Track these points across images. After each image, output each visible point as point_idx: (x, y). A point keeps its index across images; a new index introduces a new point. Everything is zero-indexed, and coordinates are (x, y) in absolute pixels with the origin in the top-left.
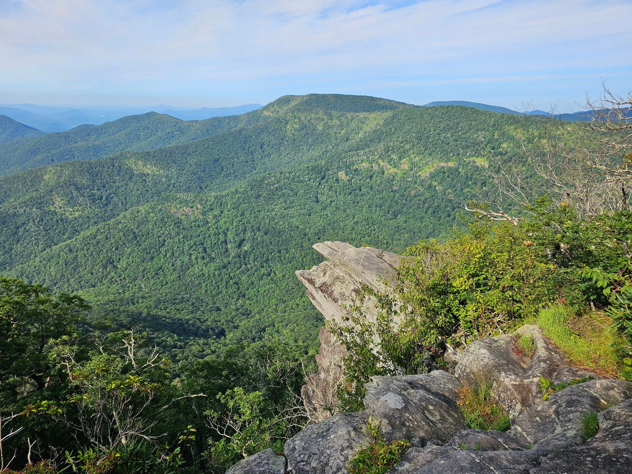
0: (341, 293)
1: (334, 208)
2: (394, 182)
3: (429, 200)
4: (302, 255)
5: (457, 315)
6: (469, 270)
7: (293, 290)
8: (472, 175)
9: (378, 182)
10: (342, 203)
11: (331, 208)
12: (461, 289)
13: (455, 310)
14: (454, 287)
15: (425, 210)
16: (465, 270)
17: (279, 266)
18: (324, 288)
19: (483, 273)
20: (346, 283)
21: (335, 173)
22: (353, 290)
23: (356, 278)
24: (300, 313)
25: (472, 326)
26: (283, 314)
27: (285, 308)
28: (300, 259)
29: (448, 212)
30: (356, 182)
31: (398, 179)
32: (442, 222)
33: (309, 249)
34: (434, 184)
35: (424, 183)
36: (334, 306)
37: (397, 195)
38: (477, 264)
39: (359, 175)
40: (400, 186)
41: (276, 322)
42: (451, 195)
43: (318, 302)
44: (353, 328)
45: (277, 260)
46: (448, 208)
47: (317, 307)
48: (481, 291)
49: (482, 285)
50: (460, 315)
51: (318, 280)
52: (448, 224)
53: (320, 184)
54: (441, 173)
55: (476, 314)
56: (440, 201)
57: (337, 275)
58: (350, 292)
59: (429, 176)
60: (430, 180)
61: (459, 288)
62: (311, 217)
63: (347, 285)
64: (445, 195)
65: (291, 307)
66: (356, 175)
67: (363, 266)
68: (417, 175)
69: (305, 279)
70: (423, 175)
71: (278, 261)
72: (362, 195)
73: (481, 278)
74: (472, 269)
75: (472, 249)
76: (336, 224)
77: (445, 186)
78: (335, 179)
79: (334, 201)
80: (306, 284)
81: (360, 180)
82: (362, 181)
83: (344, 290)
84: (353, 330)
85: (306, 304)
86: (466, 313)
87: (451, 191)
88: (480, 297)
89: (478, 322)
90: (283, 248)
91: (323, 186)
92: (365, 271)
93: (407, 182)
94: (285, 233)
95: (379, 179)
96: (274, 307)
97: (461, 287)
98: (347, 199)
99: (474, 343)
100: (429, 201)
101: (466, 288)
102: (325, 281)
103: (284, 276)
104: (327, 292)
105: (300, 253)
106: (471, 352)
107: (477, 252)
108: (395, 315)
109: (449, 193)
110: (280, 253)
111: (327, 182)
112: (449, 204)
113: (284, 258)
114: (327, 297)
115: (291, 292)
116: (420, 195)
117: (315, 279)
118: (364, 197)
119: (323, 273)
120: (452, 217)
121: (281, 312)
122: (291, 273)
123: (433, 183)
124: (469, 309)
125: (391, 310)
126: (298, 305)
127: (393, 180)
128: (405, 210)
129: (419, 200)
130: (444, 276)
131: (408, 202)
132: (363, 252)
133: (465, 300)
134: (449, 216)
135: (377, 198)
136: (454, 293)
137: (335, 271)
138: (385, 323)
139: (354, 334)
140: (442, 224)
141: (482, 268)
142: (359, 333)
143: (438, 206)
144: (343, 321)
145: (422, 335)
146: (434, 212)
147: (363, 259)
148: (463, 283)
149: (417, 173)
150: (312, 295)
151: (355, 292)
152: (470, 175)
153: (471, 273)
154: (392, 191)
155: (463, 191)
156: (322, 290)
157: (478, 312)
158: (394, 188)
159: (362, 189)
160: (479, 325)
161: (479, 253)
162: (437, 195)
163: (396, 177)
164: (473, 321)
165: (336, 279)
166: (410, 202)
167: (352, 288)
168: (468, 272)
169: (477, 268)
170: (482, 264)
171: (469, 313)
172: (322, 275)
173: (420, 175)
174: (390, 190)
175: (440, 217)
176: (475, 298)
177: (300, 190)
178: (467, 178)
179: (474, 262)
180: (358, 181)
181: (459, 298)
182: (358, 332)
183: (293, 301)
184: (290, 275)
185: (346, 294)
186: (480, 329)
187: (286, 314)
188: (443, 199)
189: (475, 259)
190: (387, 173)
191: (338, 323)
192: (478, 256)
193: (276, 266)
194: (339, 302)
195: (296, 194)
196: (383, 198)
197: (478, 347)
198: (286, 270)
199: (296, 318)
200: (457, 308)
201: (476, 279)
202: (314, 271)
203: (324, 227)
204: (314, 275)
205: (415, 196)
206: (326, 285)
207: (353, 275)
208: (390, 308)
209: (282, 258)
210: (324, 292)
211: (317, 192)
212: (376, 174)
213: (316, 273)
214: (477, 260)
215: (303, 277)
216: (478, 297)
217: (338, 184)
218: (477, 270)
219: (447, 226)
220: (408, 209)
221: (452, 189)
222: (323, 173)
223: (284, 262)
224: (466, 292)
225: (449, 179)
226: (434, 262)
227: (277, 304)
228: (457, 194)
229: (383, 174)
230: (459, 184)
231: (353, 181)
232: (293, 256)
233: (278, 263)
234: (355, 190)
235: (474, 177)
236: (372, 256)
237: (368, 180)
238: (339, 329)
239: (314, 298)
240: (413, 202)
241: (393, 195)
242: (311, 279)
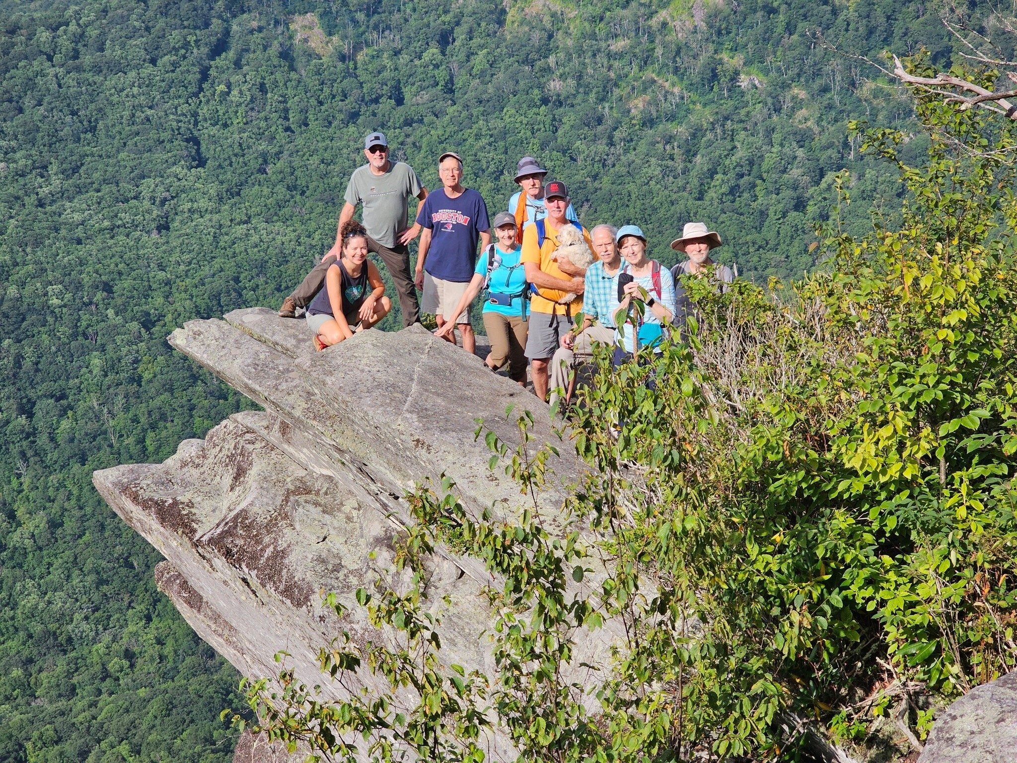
0: (322, 561)
1: (281, 189)
2: (552, 60)
3: (709, 136)
4: (135, 420)
5: (871, 606)
6: (918, 388)
7: (105, 588)
8: (888, 18)
9: (479, 60)
10: (315, 160)
11: (266, 191)
12: (883, 479)
13: (860, 582)
14: (853, 473)
15: (695, 182)
16: (900, 389)
17: (26, 481)
18: (240, 542)
19: (981, 397)
20: (347, 508)
21: (277, 22)
22: (378, 541)
23: (389, 475)
24: (142, 692)
25: (939, 650)
26: (62, 704)
27: (69, 675)
28: (130, 441)
29: (795, 188)
30: (377, 63)
31: (570, 42)
32: (771, 235)
33: (171, 390)
34: (731, 61)
35: (684, 61)
36: (293, 625)
37: (569, 118)
38: (952, 357)
39: (388, 27)
40: (580, 77)
41: (29, 745)
42: (803, 113)
43: (216, 617)
44: (381, 704)
45: (15, 450)
46: (795, 172)
47: (215, 642)
48: (975, 483)
49: (976, 460)
50: (883, 603)
51: (207, 505)
52: (796, 243)
53: (205, 75)
54: (759, 14)
55: (956, 592)
56: (759, 140)
57: (302, 473)
58: (364, 550)
59: (703, 26)
60: (711, 47)
61: (875, 475)
62: (173, 234)
63: (349, 519)
64: (778, 110)
65: (98, 668)
66: (376, 27)
67: (422, 412)
68: (654, 22)
69: (145, 505)
70: (678, 23)
71: (23, 454)
72: (408, 123)
73: (972, 421)
74: (931, 381)
75: (925, 282)
76: (291, 265)
77: (779, 69)
78: (275, 48)
79: (278, 155)
80: (150, 531)
81: (397, 53)
82: (404, 58)
83: (336, 543)
84: (381, 714)
85: (168, 650)
86: (913, 589)
87: (802, 94)
88: (969, 508)
89: (966, 630)
90: (42, 388)
91: (222, 87)
92: (434, 438)
93: (609, 56)
94: (50, 319)
95: (481, 47)
96: (17, 672)
97: (884, 473)
98: (337, 144)
99: (973, 697)
100: (710, 144)
101: (908, 475)
102: (243, 506)
103: (54, 525)
104: (254, 558)
105: (127, 409)
106: (960, 738)
107: (951, 296)
108: (580, 621)
109: (798, 105)
110: (30, 416)
111: (238, 64)
112: (800, 153)
113: (52, 439)
114: (254, 582)
115: (96, 597)
116: (672, 118)
117: (191, 504)
118: (419, 130)
119: (232, 471)
120: (811, 209)
121: (54, 693)
122: (88, 510)
123: (725, 56)
124: (922, 570)
125: (559, 600)
126: (129, 655)
127: (545, 51)
128: (605, 182)
129: (669, 140)
130: (801, 429)
131: (619, 149)
132: (418, 348)
133: (903, 531)
134: (800, 205)
135: (478, 137)
136: (853, 504)
137: (291, 457)
138: (536, 666)
139: (388, 733)
140: (772, 243)
141: (972, 374)
142: (413, 726)
143: (751, 163)
144: (327, 675)
145: (715, 708)
146: (733, 191)
147: (422, 382)
148: (893, 455)
149: (651, 15)
150: (185, 585)
151: (390, 547)
152: (882, 19)
153: (926, 398)
154: (545, 101)
155: (857, 93)
156: (228, 554)
157: (962, 583)
158: (555, 86)
159: (408, 92)
160: (968, 643)
161: (960, 304)
162: (743, 112)
163: (559, 36)
164: (942, 624)
165: (297, 491)
166: (626, 151)
167: (376, 529)
168: (914, 396)
169: (953, 374)
170: (973, 357)
171: (924, 591)
172: (228, 480)
173: (664, 25)
174: (536, 93)
175: (763, 214)
176: (947, 519)
177: (108, 110)
178: (871, 32)
179: (937, 350)
180: (386, 60)
181: (875, 526)
182: (408, 720)
183: (106, 638)
184: (83, 519)
185: (350, 562)
186: (975, 659)
187: (79, 703)
188: (770, 131)
189: (942, 334)
190: (518, 18)
191: (310, 688)
192: (955, 317)
193: (15, 483)
194: (317, 600)
195: (93, 129)
196: (504, 134)
197: (992, 712)
198: (61, 496)
199: (127, 719)
200: (865, 573)
201: (949, 427)
202: (184, 464)
203: (237, 280)
204: (185, 484)
205: (649, 122)
206: (248, 528)
207: (377, 466)
208: (554, 592)
209: (43, 440)
210: (239, 560)
211: (195, 115)
212: (467, 23)
213: (195, 472)
214: (952, 337)
215: (135, 499)
216: (962, 512)
217: (293, 76)
218: (952, 384)
219: (794, 250)
220: (619, 179)
221: (807, 86)
222: (216, 24)
223: (49, 458)
224: (907, 492)
225: (795, 37)
226: (756, 366)
227: (30, 661)
228: (830, 107)
229: (501, 23)
230: (836, 64)
231: (360, 57)
232: (92, 427)
233: (20, 463)
234: (376, 101)
235: (898, 31)
236: (463, 367)
237: (433, 51)
238: (313, 715)
239: (195, 600)
240: (642, 147)
241: (548, 121)
242: (175, 503)
